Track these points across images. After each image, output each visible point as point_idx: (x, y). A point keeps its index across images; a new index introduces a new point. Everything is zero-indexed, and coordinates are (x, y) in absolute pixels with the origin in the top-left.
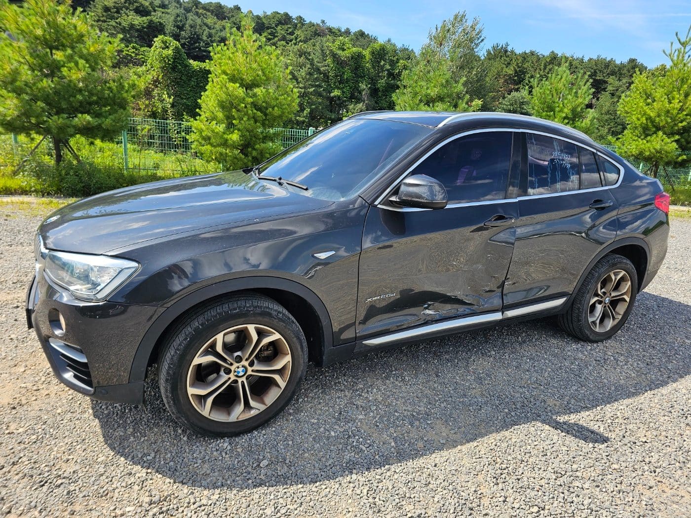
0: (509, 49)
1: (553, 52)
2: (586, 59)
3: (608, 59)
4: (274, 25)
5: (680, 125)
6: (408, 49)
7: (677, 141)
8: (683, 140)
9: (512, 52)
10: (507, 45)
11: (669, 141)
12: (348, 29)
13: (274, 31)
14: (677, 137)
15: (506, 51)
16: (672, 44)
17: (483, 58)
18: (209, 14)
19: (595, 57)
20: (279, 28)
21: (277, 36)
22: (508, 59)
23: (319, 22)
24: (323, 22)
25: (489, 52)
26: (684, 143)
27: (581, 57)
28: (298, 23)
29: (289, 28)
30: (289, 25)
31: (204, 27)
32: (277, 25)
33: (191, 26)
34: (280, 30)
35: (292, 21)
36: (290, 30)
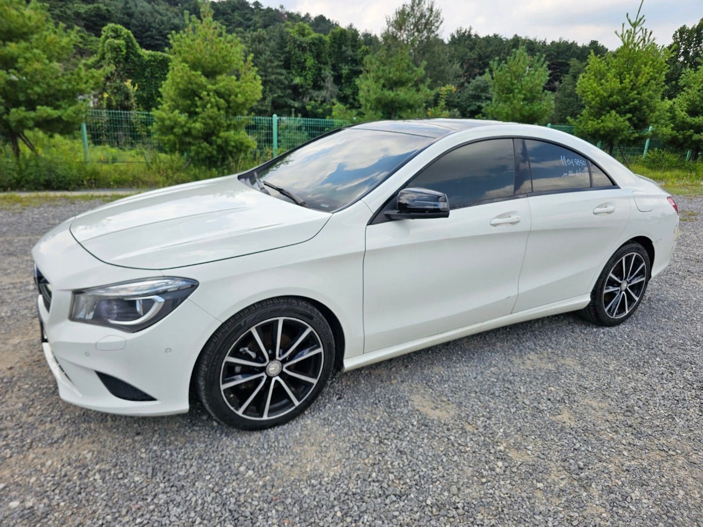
0: (473, 33)
1: (516, 36)
2: (548, 43)
3: (570, 42)
4: (230, 11)
5: (631, 103)
6: (370, 35)
7: (629, 120)
8: (635, 118)
9: (476, 35)
10: (471, 29)
11: (622, 119)
12: (308, 14)
13: (231, 17)
14: (629, 115)
15: (470, 35)
16: (623, 25)
17: (446, 42)
19: (557, 40)
20: (236, 14)
21: (234, 23)
22: (471, 43)
23: (278, 8)
24: (282, 7)
25: (453, 37)
26: (636, 122)
27: (543, 40)
28: (255, 8)
29: (247, 14)
30: (246, 11)
31: (156, 14)
32: (233, 11)
33: (142, 14)
34: (237, 16)
35: (249, 7)
36: (247, 16)
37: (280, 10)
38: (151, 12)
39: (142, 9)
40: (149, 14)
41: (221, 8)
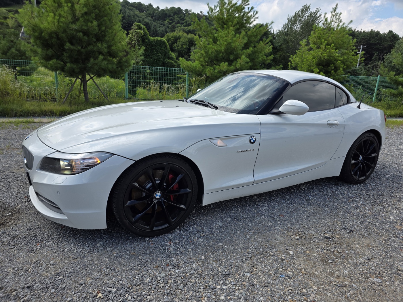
3: (376, 31)
4: (172, 15)
13: (173, 18)
18: (134, 9)
20: (176, 16)
21: (175, 21)
23: (199, 12)
24: (201, 12)
28: (186, 13)
29: (182, 16)
30: (181, 15)
31: (136, 17)
32: (174, 15)
33: (129, 16)
34: (176, 18)
35: (182, 12)
36: (182, 17)
37: (200, 14)
38: (133, 16)
39: (129, 14)
40: (132, 17)
41: (167, 13)
